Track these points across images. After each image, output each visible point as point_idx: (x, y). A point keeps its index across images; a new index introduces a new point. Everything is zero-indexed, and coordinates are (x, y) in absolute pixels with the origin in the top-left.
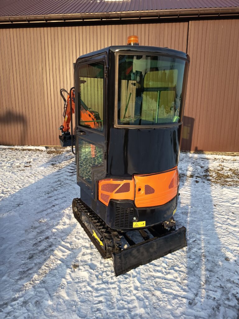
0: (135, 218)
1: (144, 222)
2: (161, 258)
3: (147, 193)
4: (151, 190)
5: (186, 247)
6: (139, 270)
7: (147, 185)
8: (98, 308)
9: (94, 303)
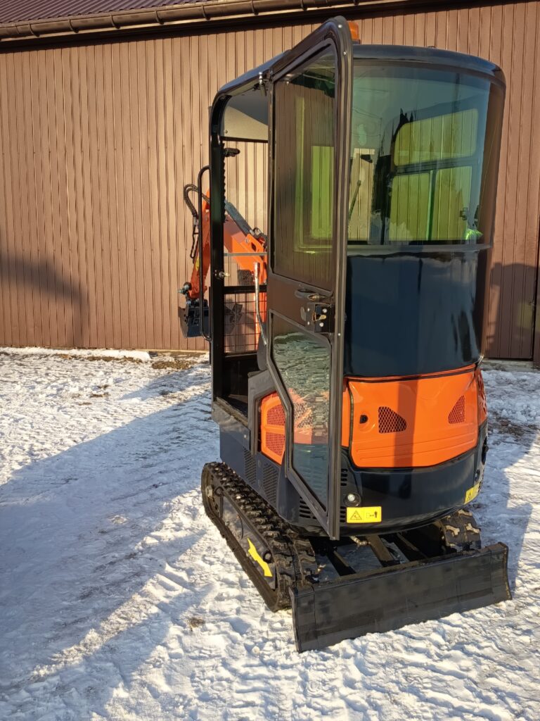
0: (351, 498)
1: (378, 509)
2: (429, 622)
3: (383, 428)
4: (396, 422)
5: (508, 602)
6: (364, 643)
7: (384, 406)
8: (241, 716)
9: (234, 704)
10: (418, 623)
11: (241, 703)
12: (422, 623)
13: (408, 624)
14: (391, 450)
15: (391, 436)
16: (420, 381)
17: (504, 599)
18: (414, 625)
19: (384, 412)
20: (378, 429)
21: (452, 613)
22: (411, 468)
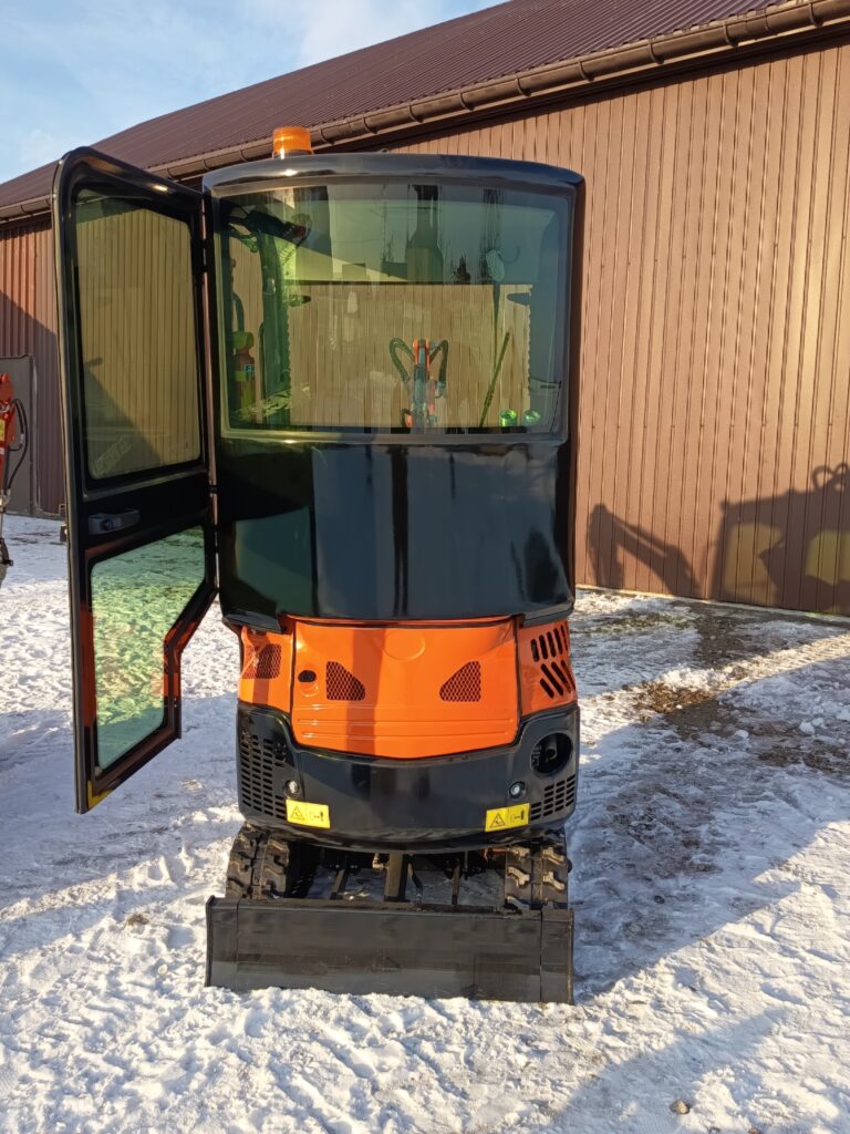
0: (292, 786)
1: (325, 809)
2: (412, 998)
3: (333, 694)
4: (349, 687)
5: (564, 1006)
6: (295, 998)
7: (335, 661)
8: (63, 1031)
9: (70, 1018)
10: (396, 995)
11: (79, 1019)
12: (401, 997)
13: (378, 993)
14: (342, 726)
15: (341, 706)
16: (389, 631)
17: (558, 1001)
18: (386, 996)
19: (333, 668)
20: (325, 693)
21: (456, 996)
22: (374, 758)
